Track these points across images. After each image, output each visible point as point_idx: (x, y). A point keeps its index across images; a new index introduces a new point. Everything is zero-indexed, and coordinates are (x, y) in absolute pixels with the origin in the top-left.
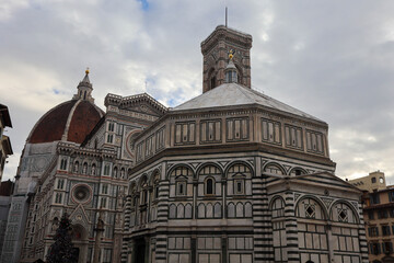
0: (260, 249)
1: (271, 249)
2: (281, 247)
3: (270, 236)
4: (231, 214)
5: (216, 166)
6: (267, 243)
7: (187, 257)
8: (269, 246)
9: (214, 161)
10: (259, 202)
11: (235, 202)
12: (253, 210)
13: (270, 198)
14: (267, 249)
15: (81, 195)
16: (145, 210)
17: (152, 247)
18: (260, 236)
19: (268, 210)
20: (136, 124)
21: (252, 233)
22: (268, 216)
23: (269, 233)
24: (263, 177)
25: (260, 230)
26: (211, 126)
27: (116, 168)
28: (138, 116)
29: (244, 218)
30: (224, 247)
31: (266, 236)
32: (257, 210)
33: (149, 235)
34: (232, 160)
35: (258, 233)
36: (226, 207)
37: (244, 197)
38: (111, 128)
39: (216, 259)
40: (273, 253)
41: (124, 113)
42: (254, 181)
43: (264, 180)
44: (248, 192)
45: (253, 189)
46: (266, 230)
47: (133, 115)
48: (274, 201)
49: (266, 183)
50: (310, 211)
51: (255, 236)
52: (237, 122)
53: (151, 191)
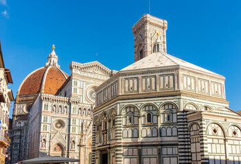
0: (183, 154)
1: (190, 154)
2: (196, 153)
3: (189, 147)
4: (164, 134)
5: (153, 106)
6: (187, 150)
7: (136, 160)
8: (188, 152)
9: (152, 102)
10: (182, 126)
11: (166, 127)
12: (178, 132)
13: (189, 124)
14: (187, 154)
15: (59, 125)
16: (106, 133)
17: (112, 155)
18: (183, 147)
19: (187, 131)
20: (92, 81)
21: (177, 145)
22: (187, 135)
23: (188, 145)
24: (184, 111)
25: (183, 143)
26: (148, 80)
27: (80, 109)
28: (92, 76)
29: (172, 136)
30: (160, 153)
31: (187, 147)
32: (180, 131)
33: (109, 148)
34: (164, 102)
35: (181, 145)
36: (160, 130)
37: (172, 124)
38: (76, 84)
39: (154, 160)
40: (191, 156)
41: (83, 74)
42: (178, 114)
43: (185, 113)
44: (175, 121)
45: (178, 119)
46: (186, 143)
47: (89, 75)
48: (192, 126)
49: (187, 115)
50: (215, 131)
51: (179, 147)
52: (167, 78)
53: (110, 121)
